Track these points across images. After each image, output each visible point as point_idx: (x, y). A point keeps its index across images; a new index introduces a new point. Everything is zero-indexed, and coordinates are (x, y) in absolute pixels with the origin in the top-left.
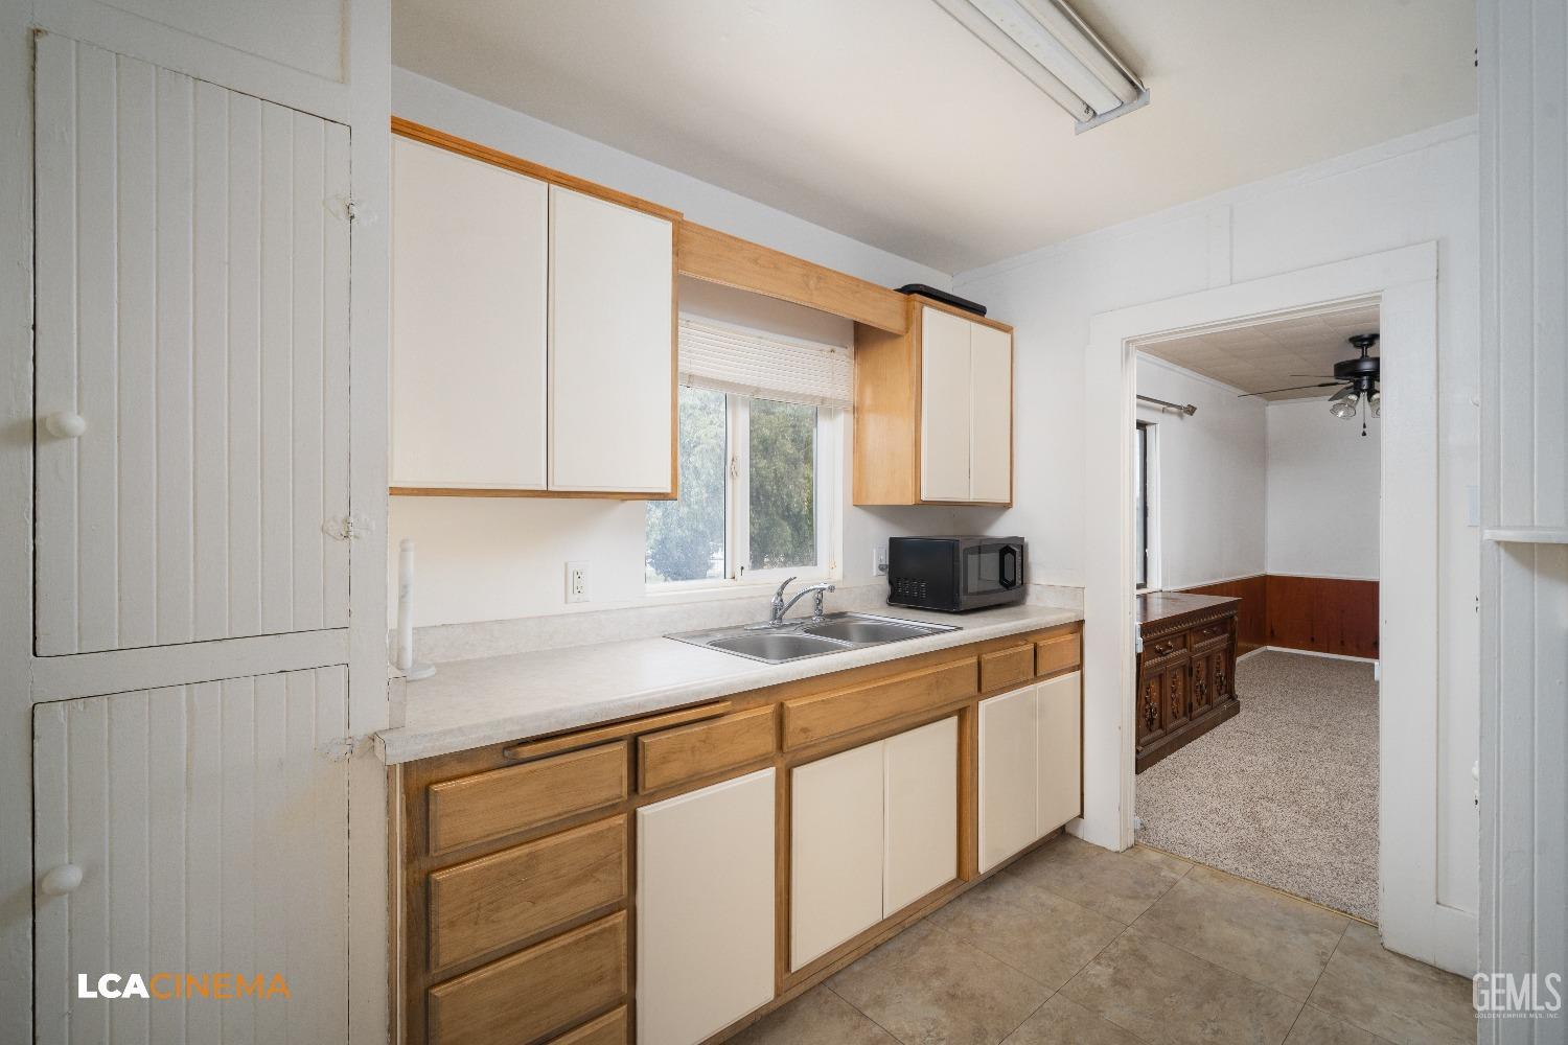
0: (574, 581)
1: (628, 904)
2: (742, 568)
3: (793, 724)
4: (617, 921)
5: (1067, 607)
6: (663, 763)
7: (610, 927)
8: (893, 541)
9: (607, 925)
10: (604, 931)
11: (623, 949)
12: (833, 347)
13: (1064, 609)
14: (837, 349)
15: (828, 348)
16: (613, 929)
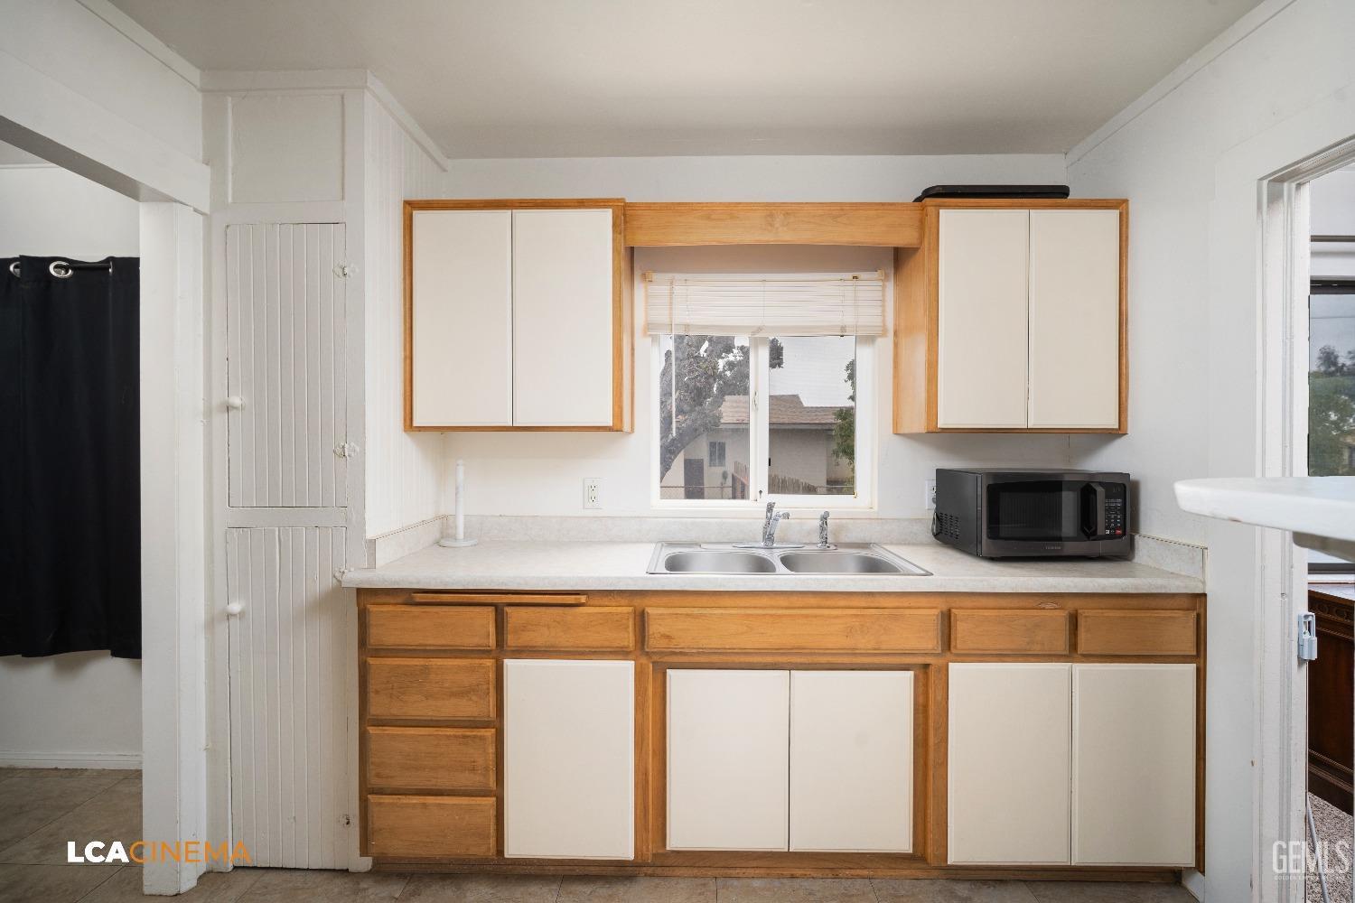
0: (591, 493)
1: (496, 723)
2: (761, 492)
3: (654, 628)
4: (486, 734)
5: (1183, 573)
6: (523, 631)
7: (481, 736)
8: (938, 471)
9: (479, 734)
10: (475, 737)
11: (492, 757)
12: (855, 274)
13: (1181, 576)
14: (863, 275)
15: (850, 276)
16: (482, 738)
